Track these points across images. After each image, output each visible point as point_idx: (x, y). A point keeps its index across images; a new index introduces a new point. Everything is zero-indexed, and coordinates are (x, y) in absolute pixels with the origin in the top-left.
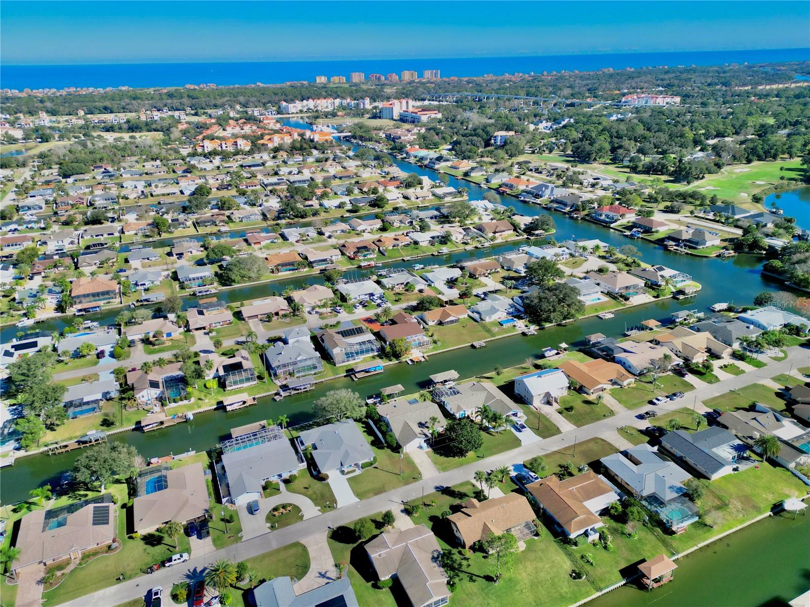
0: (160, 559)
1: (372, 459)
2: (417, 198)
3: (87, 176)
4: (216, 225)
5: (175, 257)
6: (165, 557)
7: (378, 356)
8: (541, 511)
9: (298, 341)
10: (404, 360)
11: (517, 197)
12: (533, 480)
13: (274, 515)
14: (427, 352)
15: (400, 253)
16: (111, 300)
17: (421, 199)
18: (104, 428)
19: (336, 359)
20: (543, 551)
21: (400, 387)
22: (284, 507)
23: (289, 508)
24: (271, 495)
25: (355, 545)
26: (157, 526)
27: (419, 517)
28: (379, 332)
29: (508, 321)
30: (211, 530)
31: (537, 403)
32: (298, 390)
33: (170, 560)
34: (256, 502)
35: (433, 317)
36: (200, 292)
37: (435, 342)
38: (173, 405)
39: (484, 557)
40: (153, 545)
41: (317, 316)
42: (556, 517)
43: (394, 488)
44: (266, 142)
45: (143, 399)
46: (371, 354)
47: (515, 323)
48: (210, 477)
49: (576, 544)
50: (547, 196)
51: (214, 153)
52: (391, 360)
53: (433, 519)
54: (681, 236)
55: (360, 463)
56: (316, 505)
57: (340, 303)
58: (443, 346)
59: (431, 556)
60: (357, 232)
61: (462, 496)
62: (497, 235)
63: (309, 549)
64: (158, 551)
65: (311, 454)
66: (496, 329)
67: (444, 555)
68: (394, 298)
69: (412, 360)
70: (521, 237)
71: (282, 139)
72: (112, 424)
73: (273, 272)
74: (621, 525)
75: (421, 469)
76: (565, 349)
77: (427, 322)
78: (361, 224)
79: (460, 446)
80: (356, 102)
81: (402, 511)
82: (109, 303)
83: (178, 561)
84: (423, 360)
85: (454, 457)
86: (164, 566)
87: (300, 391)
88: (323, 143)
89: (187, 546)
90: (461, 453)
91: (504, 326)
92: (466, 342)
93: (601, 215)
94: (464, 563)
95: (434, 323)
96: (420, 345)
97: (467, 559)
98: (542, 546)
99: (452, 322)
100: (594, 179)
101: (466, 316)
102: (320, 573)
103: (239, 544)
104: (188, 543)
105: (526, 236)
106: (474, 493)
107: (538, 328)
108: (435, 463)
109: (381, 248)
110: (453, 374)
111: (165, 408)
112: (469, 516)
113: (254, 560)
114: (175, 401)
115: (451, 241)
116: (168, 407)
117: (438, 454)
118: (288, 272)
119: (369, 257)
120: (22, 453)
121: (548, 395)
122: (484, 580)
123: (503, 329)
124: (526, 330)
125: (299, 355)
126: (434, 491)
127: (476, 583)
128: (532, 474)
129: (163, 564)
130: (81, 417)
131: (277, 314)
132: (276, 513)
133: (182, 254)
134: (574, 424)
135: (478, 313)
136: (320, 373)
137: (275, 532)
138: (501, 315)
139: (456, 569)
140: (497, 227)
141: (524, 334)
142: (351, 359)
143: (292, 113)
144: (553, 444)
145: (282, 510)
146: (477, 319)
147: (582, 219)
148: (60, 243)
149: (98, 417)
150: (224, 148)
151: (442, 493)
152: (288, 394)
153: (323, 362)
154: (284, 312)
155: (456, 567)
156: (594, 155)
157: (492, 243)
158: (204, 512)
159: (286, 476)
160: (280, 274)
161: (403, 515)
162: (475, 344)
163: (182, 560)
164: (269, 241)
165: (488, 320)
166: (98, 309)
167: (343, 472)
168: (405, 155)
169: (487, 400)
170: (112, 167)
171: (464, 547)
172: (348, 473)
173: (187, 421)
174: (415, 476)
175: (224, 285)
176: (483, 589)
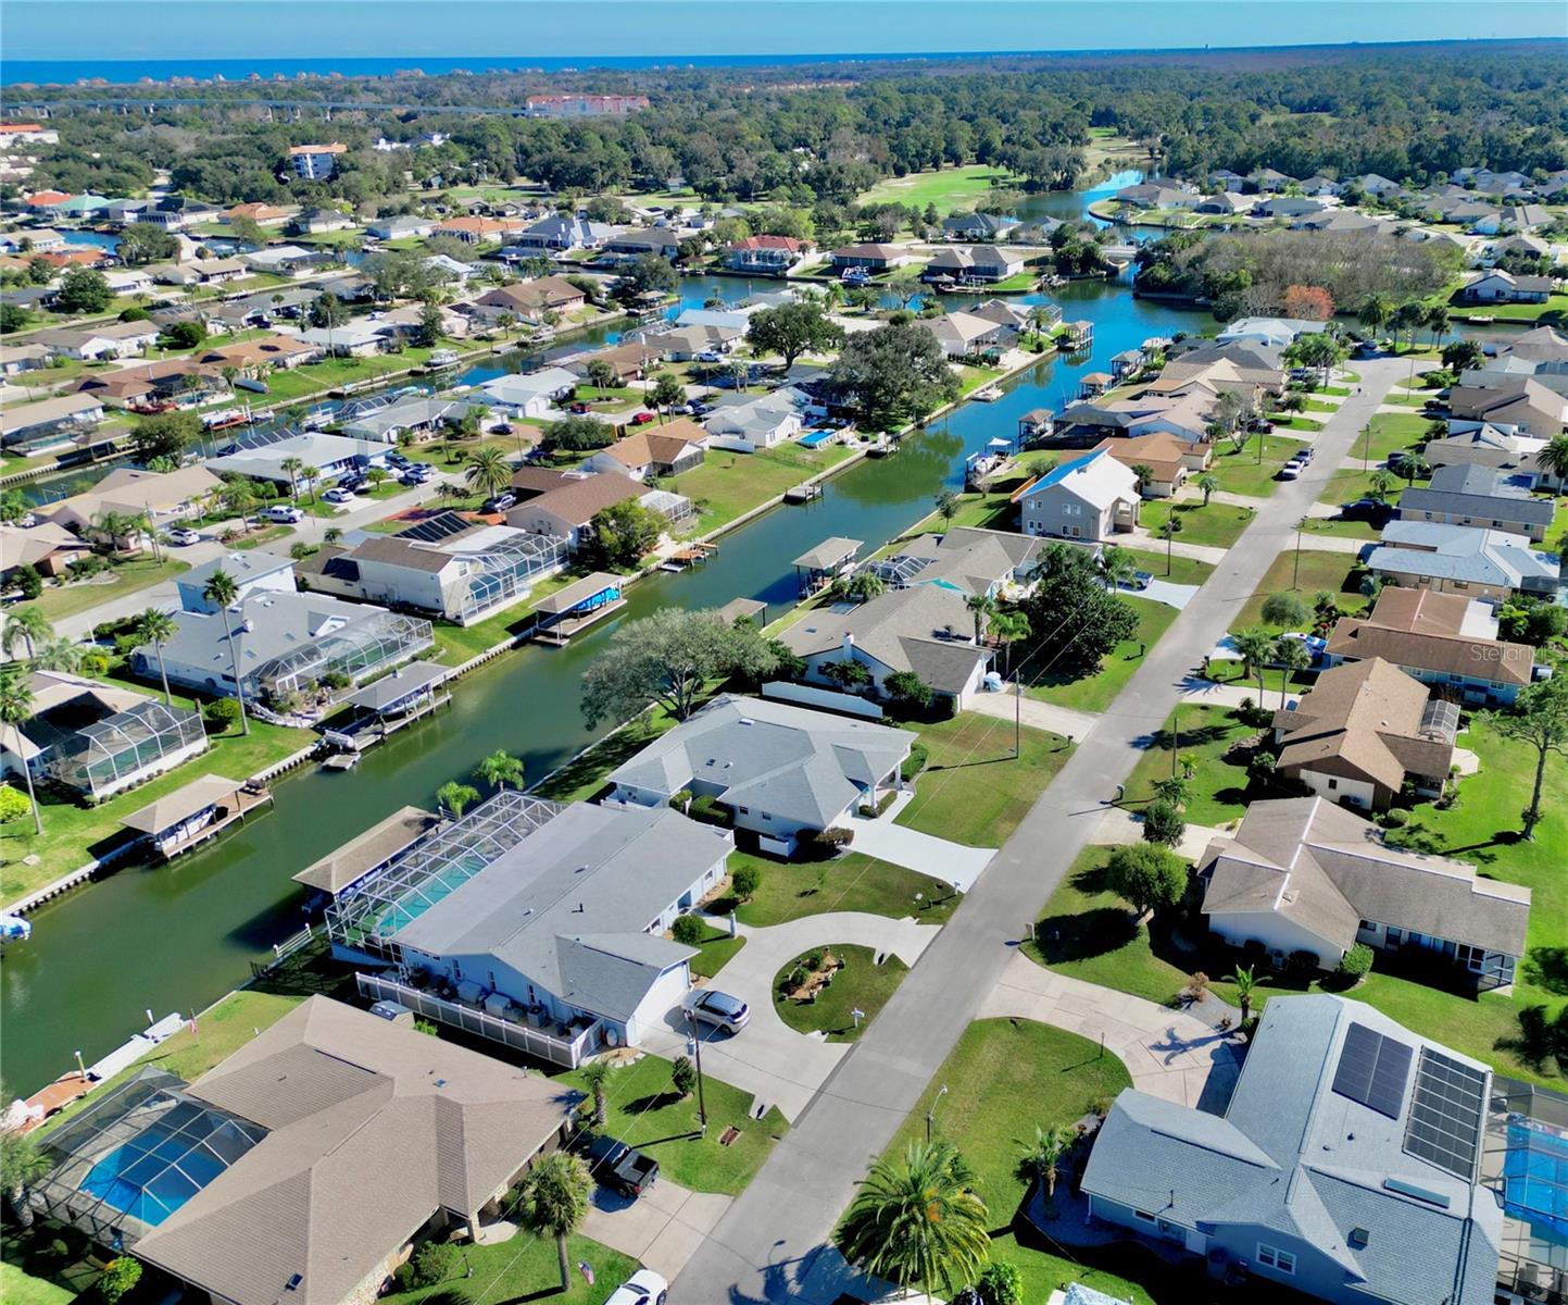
2: (205, 278)
10: (653, 566)
13: (805, 1002)
15: (306, 380)
17: (219, 280)
19: (454, 607)
21: (745, 605)
22: (807, 966)
23: (828, 962)
24: (718, 961)
29: (814, 438)
30: (639, 1155)
32: (401, 715)
37: (696, 509)
39: (1440, 807)
41: (215, 546)
43: (1040, 788)
46: (546, 574)
47: (835, 439)
50: (578, 244)
52: (618, 574)
55: (898, 767)
66: (806, 458)
69: (674, 562)
70: (613, 314)
75: (1049, 729)
76: (1002, 454)
78: (88, 339)
84: (703, 553)
87: (409, 718)
90: (1085, 665)
91: (820, 448)
92: (765, 496)
93: (746, 260)
95: (645, 473)
99: (691, 461)
100: (652, 210)
103: (793, 1135)
105: (623, 311)
107: (890, 437)
108: (1059, 704)
109: (236, 381)
115: (443, 335)
119: (213, 400)
123: (823, 453)
124: (871, 447)
126: (1138, 752)
131: (45, 568)
132: (801, 994)
135: (733, 433)
136: (427, 654)
137: (864, 1039)
138: (792, 428)
141: (870, 454)
142: (499, 595)
145: (812, 977)
147: (707, 273)
151: (1166, 749)
152: (372, 739)
153: (412, 625)
154: (71, 558)
157: (554, 330)
159: (703, 893)
162: (793, 493)
165: (771, 442)
167: (864, 812)
172: (881, 806)
174: (1054, 745)
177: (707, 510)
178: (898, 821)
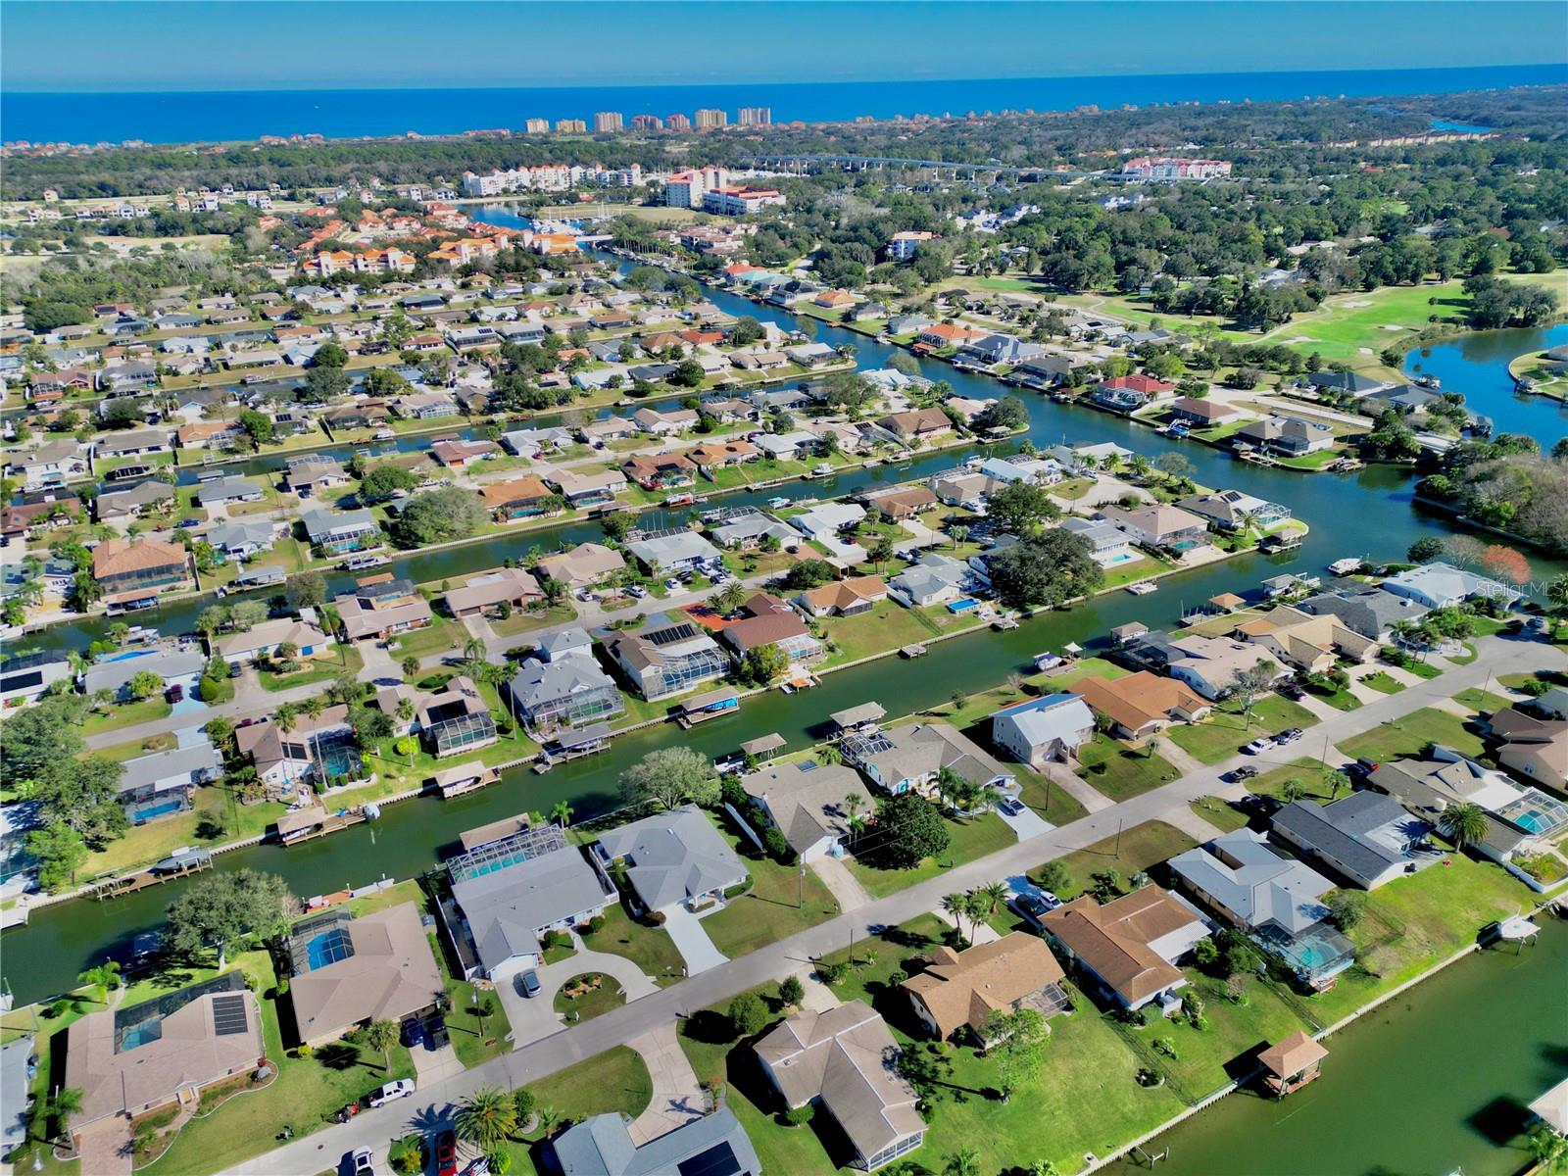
0: (357, 1093)
1: (743, 880)
2: (760, 366)
3: (85, 329)
4: (368, 426)
5: (295, 493)
6: (367, 1089)
7: (726, 679)
8: (1072, 963)
9: (568, 656)
10: (776, 686)
11: (948, 360)
12: (1050, 905)
13: (570, 997)
14: (817, 669)
15: (739, 475)
16: (177, 584)
17: (767, 367)
18: (204, 841)
19: (647, 689)
20: (1083, 1037)
21: (776, 739)
22: (586, 980)
23: (596, 982)
24: (557, 959)
25: (733, 1046)
26: (343, 1030)
27: (847, 987)
28: (721, 633)
29: (962, 604)
30: (449, 1031)
31: (1038, 759)
32: (579, 751)
33: (379, 1094)
34: (532, 973)
35: (821, 599)
36: (355, 563)
37: (831, 649)
38: (336, 790)
39: (977, 1055)
40: (340, 1067)
41: (596, 605)
42: (1102, 974)
43: (791, 933)
44: (445, 256)
45: (274, 781)
46: (712, 677)
47: (977, 608)
48: (433, 929)
49: (1141, 1021)
50: (1006, 359)
51: (341, 279)
52: (751, 687)
53: (873, 988)
54: (1263, 432)
55: (722, 889)
56: (648, 973)
57: (639, 577)
58: (847, 657)
59: (880, 1059)
60: (652, 436)
61: (920, 941)
62: (922, 436)
63: (646, 1058)
64: (352, 1078)
65: (625, 875)
66: (942, 621)
67: (901, 1056)
68: (742, 565)
69: (790, 686)
70: (967, 440)
71: (478, 249)
72: (220, 831)
73: (496, 519)
74: (1217, 981)
75: (838, 896)
76: (1076, 655)
77: (812, 610)
78: (657, 421)
79: (908, 848)
80: (613, 172)
81: (812, 976)
82: (172, 589)
83: (395, 1096)
84: (812, 684)
85: (896, 868)
86: (369, 1106)
87: (583, 753)
88: (560, 257)
89: (408, 1066)
90: (910, 860)
91: (957, 615)
92: (889, 647)
93: (1111, 396)
94: (942, 1067)
95: (825, 612)
96: (804, 655)
97: (946, 1060)
98: (1080, 1027)
99: (859, 609)
100: (1091, 325)
101: (884, 597)
102: (673, 1103)
103: (509, 1056)
104: (409, 1060)
105: (975, 438)
106: (943, 935)
107: (1019, 615)
108: (863, 882)
109: (703, 468)
110: (874, 710)
111: (322, 797)
112: (944, 979)
113: (543, 1083)
114: (339, 783)
115: (835, 450)
116: (326, 795)
117: (866, 863)
118: (526, 519)
119: (682, 484)
120: (41, 899)
121: (1058, 743)
122: (982, 1098)
123: (955, 620)
124: (998, 621)
125: (576, 683)
126: (867, 935)
127: (968, 1104)
128: (1048, 895)
129: (365, 1103)
130: (153, 821)
131: (517, 603)
132: (571, 992)
133: (309, 486)
134: (1110, 797)
135: (907, 590)
136: (618, 716)
137: (575, 1028)
138: (950, 593)
139: (928, 1080)
140: (921, 421)
141: (995, 628)
142: (675, 687)
143: (488, 196)
144: (1076, 836)
145: (582, 986)
146: (904, 602)
147: (1075, 402)
148: (52, 469)
149: (188, 820)
150: (361, 268)
151: (884, 939)
152: (561, 760)
153: (623, 695)
154: (531, 599)
155: (928, 1075)
156: (1086, 277)
157: (913, 452)
158: (434, 997)
159: (582, 919)
160: (510, 522)
161: (816, 983)
162: (907, 649)
163: (403, 1092)
164: (480, 457)
165: (926, 603)
166: (151, 602)
167: (690, 908)
168: (723, 280)
169: (946, 757)
170: (136, 309)
171: (938, 1037)
172: (701, 908)
173: (368, 821)
174: (829, 909)
175: (402, 547)
176: (981, 1115)
177: (839, 652)
178: (703, 921)
